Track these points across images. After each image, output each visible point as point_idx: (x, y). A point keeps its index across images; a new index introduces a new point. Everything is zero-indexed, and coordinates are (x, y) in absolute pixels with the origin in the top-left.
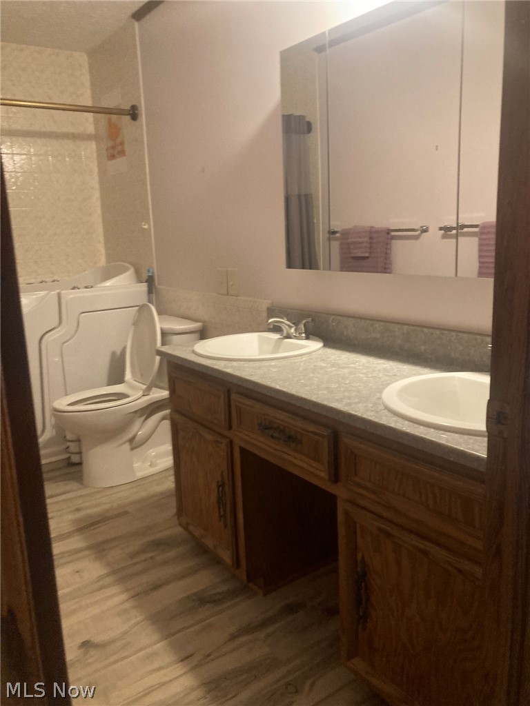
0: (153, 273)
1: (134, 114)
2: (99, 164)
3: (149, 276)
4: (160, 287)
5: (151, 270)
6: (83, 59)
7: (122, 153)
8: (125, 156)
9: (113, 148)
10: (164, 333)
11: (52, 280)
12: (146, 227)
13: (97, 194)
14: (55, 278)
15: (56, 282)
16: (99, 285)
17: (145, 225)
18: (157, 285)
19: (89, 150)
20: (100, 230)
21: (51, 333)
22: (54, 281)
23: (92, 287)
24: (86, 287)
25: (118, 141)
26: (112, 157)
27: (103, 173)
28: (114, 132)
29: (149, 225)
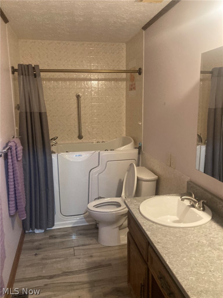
0: (141, 145)
1: (140, 72)
2: (126, 91)
3: (139, 146)
4: (143, 152)
5: (140, 144)
6: (124, 46)
7: (134, 88)
8: (135, 90)
9: (132, 85)
10: (138, 179)
11: (102, 141)
12: (140, 124)
13: (125, 104)
14: (104, 140)
15: (103, 143)
16: (117, 149)
17: (140, 123)
18: (142, 150)
19: (123, 85)
20: (124, 120)
21: (94, 169)
22: (102, 142)
23: (113, 150)
24: (111, 150)
25: (133, 83)
26: (131, 89)
27: (127, 95)
28: (132, 79)
29: (142, 123)
